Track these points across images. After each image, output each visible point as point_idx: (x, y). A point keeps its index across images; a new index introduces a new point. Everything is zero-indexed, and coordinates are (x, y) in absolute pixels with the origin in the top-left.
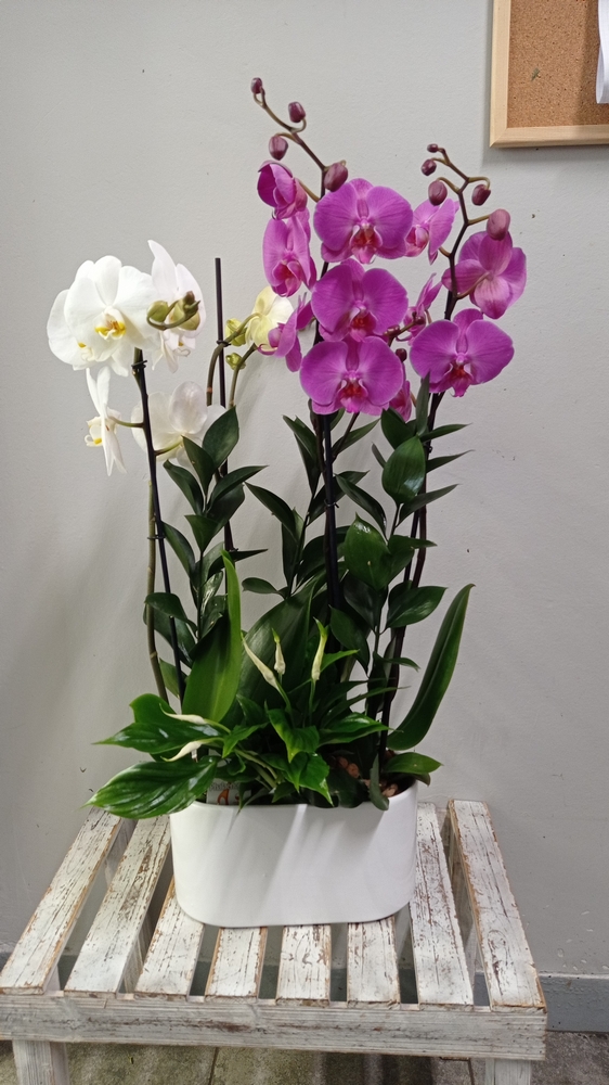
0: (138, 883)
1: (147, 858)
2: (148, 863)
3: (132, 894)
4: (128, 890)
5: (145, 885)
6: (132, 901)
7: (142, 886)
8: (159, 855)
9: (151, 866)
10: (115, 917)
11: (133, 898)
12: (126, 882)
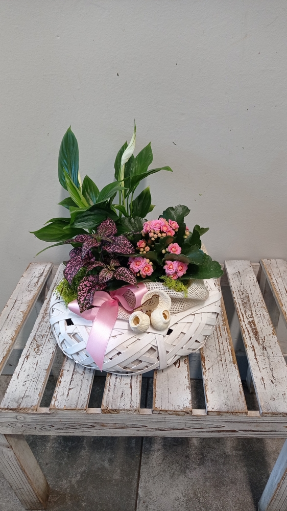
0: (249, 313)
1: (256, 333)
2: (253, 329)
3: (248, 305)
4: (253, 308)
5: (243, 312)
6: (245, 301)
7: (246, 312)
8: (247, 336)
9: (248, 326)
10: (249, 291)
11: (246, 303)
12: (258, 313)
